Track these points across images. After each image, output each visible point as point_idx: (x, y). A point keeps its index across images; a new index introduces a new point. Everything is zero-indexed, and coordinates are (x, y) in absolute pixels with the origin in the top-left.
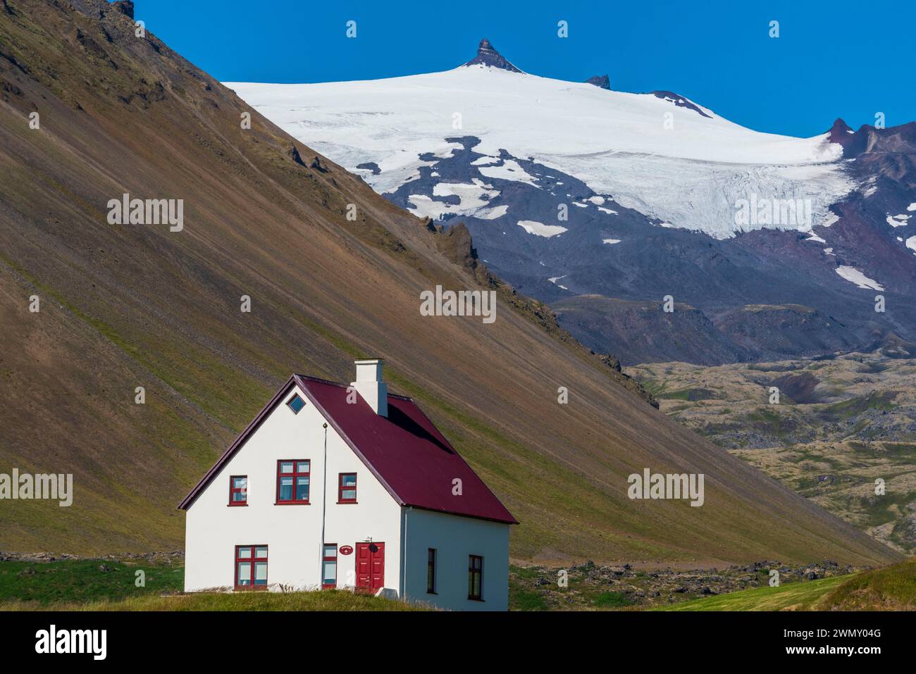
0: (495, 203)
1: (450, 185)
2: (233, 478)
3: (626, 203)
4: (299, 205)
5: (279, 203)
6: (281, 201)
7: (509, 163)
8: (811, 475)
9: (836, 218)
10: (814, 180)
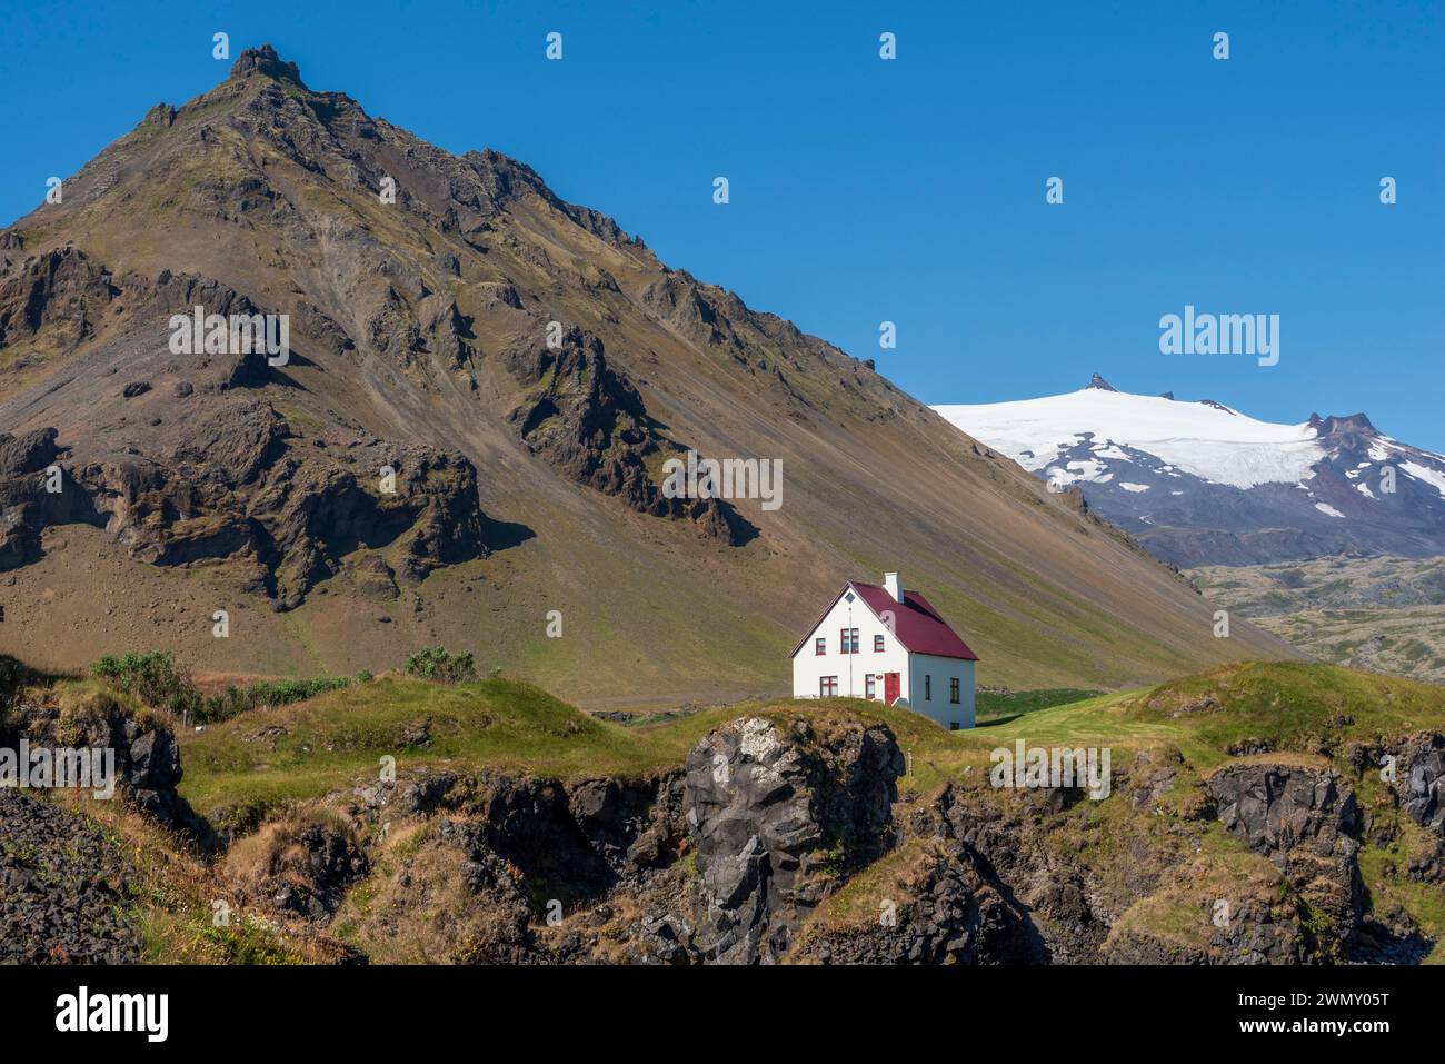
0: (1105, 472)
1: (1076, 463)
2: (817, 640)
3: (1186, 469)
4: (978, 479)
5: (965, 478)
6: (966, 477)
7: (1113, 448)
8: (1299, 632)
9: (1315, 474)
10: (1299, 451)
